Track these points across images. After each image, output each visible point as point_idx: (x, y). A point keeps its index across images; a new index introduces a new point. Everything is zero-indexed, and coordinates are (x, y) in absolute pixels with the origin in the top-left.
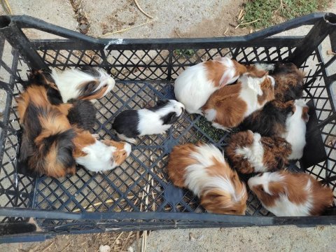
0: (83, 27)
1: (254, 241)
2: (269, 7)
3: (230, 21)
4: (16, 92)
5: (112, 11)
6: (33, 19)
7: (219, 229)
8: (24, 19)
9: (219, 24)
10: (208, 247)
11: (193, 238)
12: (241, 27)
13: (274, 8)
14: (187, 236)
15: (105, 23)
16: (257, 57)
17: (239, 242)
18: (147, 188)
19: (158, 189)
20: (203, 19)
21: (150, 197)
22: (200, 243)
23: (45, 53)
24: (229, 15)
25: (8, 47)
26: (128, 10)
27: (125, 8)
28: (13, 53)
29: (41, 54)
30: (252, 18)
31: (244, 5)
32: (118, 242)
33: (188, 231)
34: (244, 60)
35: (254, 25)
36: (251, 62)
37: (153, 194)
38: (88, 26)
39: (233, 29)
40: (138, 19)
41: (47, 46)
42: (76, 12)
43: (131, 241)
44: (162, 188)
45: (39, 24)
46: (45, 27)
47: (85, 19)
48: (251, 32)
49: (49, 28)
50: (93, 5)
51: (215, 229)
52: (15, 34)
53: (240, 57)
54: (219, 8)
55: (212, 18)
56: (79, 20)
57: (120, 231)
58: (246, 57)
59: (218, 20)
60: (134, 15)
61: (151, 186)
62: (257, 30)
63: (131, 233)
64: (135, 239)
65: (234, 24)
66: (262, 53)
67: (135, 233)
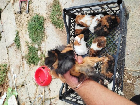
1: (132, 34)
2: (58, 20)
3: (61, 33)
4: (78, 98)
6: (60, 90)
7: (126, 45)
8: (60, 93)
9: (62, 36)
10: (132, 49)
11: (128, 54)
12: (63, 29)
13: (58, 18)
17: (131, 39)
20: (60, 41)
22: (130, 51)
24: (59, 33)
25: (66, 98)
28: (68, 97)
29: (68, 90)
30: (61, 26)
31: (56, 28)
32: (127, 77)
33: (126, 54)
34: (74, 32)
35: (63, 25)
36: (74, 30)
39: (64, 32)
41: (67, 88)
43: (127, 73)
46: (62, 88)
48: (65, 26)
49: (62, 87)
52: (64, 96)
54: (57, 36)
55: (60, 38)
57: (123, 76)
62: (64, 24)
65: (62, 31)
67: (125, 71)
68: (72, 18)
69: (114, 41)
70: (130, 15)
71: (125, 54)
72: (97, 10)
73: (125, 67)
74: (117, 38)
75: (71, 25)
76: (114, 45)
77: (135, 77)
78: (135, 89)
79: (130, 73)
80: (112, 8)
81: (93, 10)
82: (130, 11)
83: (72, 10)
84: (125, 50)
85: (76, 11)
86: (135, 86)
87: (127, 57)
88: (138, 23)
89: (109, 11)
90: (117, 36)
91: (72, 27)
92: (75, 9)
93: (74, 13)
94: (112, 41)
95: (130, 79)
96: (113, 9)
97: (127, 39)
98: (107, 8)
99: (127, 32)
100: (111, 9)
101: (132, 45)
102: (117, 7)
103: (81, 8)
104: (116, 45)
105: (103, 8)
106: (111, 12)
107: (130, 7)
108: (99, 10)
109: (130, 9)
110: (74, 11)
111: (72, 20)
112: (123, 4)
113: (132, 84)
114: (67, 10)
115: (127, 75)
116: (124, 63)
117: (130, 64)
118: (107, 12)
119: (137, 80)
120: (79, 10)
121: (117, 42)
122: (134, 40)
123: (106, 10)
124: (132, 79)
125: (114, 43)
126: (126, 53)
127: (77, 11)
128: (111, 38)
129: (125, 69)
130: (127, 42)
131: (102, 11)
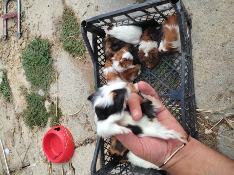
0: (90, 141)
1: (200, 52)
2: (74, 43)
3: (83, 63)
5: (80, 126)
6: (92, 165)
7: (194, 71)
8: (92, 170)
9: (84, 70)
10: (204, 77)
11: (200, 85)
12: (85, 58)
13: (74, 40)
14: (198, 88)
15: (87, 130)
16: (102, 54)
17: (201, 60)
18: (174, 109)
19: (174, 103)
20: (82, 78)
21: (178, 107)
22: (202, 80)
23: (106, 161)
24: (79, 64)
26: (80, 118)
27: (79, 119)
29: (107, 163)
30: (80, 52)
31: (74, 56)
32: (203, 124)
33: (196, 87)
34: (104, 60)
35: (84, 51)
36: (105, 56)
37: (177, 105)
38: (89, 139)
39: (86, 62)
40: (84, 112)
41: (103, 160)
42: (82, 145)
43: (202, 117)
44: (173, 101)
45: (94, 163)
46: (95, 160)
47: (86, 140)
48: (88, 52)
49: (95, 158)
50: (78, 136)
51: (194, 73)
53: (103, 63)
54: (76, 70)
55: (81, 73)
56: (86, 143)
57: (197, 123)
59: (82, 70)
60: (82, 115)
61: (173, 106)
62: (87, 49)
63: (198, 118)
64: (201, 116)
66: (100, 52)
67: (198, 115)
68: (98, 37)
69: (172, 67)
70: (193, 22)
71: (194, 87)
72: (139, 18)
73: (198, 108)
74: (177, 61)
75: (99, 48)
76: (174, 74)
77: (215, 123)
78: (219, 144)
79: (206, 117)
80: (163, 11)
81: (132, 19)
82: (192, 14)
83: (97, 21)
84: (193, 79)
85: (104, 23)
86: (218, 138)
87: (197, 91)
88: (208, 32)
89: (159, 17)
90: (177, 58)
91: (99, 50)
92: (102, 19)
93: (100, 26)
94: (170, 68)
95: (209, 127)
96: (165, 14)
97: (193, 62)
98: (155, 13)
99: (193, 50)
100: (161, 14)
101: (204, 70)
102: (171, 8)
103: (111, 17)
104: (178, 74)
105: (148, 14)
106: (162, 19)
107: (190, 8)
108: (141, 17)
109: (192, 12)
110: (99, 22)
111: (98, 39)
112: (181, 3)
113: (213, 134)
114: (88, 23)
115: (203, 121)
116: (195, 101)
117: (205, 102)
118: (156, 20)
119: (221, 126)
120: (108, 21)
121: (178, 68)
122: (205, 61)
123: (154, 16)
124: (212, 127)
125: (174, 71)
126: (196, 84)
127: (106, 24)
128: (167, 63)
129: (198, 112)
130: (194, 66)
131: (148, 20)
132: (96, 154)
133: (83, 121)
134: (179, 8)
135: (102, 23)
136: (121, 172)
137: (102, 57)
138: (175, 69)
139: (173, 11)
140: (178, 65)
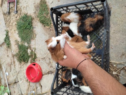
0: (51, 72)
1: (114, 29)
2: (45, 19)
3: (49, 30)
5: (46, 64)
6: (52, 86)
7: (110, 39)
8: (52, 88)
9: (50, 34)
10: (115, 43)
11: (112, 47)
12: (51, 27)
13: (45, 17)
14: (112, 49)
15: (50, 66)
16: (60, 27)
17: (114, 34)
18: (97, 59)
19: (97, 56)
21: (100, 59)
22: (114, 45)
24: (47, 31)
25: (58, 93)
26: (46, 60)
27: (45, 60)
28: (59, 92)
29: (59, 85)
30: (48, 24)
31: (45, 26)
32: (112, 69)
33: (110, 48)
34: (61, 30)
35: (51, 24)
36: (62, 28)
37: (99, 58)
38: (50, 71)
39: (52, 30)
40: (48, 57)
41: (57, 83)
42: (46, 74)
44: (97, 55)
45: (53, 85)
47: (49, 72)
48: (53, 24)
49: (53, 82)
50: (45, 69)
51: (110, 41)
52: (55, 91)
53: (60, 31)
54: (45, 34)
55: (48, 36)
56: (49, 73)
57: (109, 68)
58: (60, 30)
59: (49, 34)
60: (47, 58)
61: (97, 58)
63: (110, 65)
64: (112, 64)
65: (50, 29)
67: (110, 64)
69: (98, 36)
70: (112, 12)
71: (109, 48)
72: (83, 8)
73: (110, 60)
74: (101, 34)
75: (59, 23)
76: (99, 40)
77: (119, 69)
78: (120, 80)
79: (114, 66)
80: (96, 5)
81: (78, 9)
82: (111, 8)
83: (59, 8)
84: (109, 44)
86: (120, 77)
87: (111, 51)
88: (119, 19)
89: (94, 8)
90: (101, 32)
91: (59, 24)
92: (62, 8)
93: (60, 11)
94: (97, 37)
95: (115, 71)
96: (97, 7)
97: (110, 34)
98: (92, 6)
99: (110, 28)
100: (95, 7)
101: (115, 40)
102: (100, 4)
103: (67, 7)
104: (101, 40)
105: (87, 6)
106: (95, 9)
107: (111, 4)
108: (84, 7)
109: (112, 7)
110: (60, 9)
111: (59, 18)
112: (106, 2)
113: (117, 75)
114: (54, 9)
115: (113, 67)
116: (109, 56)
117: (115, 57)
118: (91, 10)
119: (122, 71)
120: (65, 8)
121: (102, 37)
122: (116, 35)
123: (91, 8)
124: (117, 71)
125: (99, 39)
126: (110, 47)
127: (64, 10)
128: (95, 34)
129: (110, 62)
130: (110, 37)
131: (87, 9)
132: (54, 80)
133: (48, 61)
134: (105, 5)
135: (61, 9)
136: (67, 90)
137: (60, 28)
138: (100, 38)
139: (101, 6)
140: (101, 36)
